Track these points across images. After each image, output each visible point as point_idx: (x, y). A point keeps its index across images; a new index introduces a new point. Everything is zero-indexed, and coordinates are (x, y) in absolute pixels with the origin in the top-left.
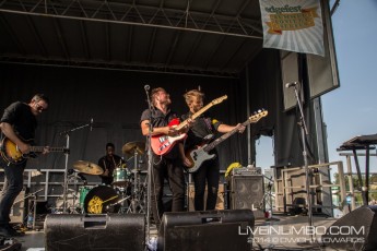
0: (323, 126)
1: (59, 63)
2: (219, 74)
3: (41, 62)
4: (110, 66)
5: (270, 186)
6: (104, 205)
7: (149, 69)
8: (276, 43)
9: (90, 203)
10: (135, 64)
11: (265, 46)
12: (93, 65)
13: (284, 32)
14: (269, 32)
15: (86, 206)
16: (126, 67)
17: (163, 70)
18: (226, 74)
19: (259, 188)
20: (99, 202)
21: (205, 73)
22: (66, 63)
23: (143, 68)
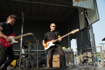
0: (93, 35)
2: (59, 20)
5: (76, 55)
17: (42, 19)
19: (72, 56)
20: (15, 61)
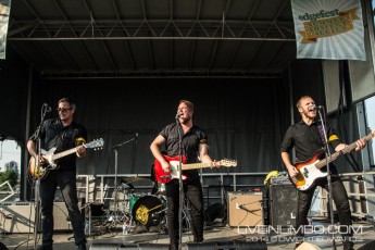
0: (368, 132)
1: (108, 75)
2: (261, 74)
3: (93, 75)
4: (155, 74)
6: (150, 213)
7: (192, 74)
8: (310, 53)
9: (138, 212)
10: (179, 70)
11: (299, 57)
12: (139, 74)
13: (319, 40)
14: (302, 42)
15: (134, 214)
16: (170, 74)
17: (206, 74)
18: (269, 74)
20: (146, 210)
21: (247, 74)
22: (114, 75)
23: (186, 74)
